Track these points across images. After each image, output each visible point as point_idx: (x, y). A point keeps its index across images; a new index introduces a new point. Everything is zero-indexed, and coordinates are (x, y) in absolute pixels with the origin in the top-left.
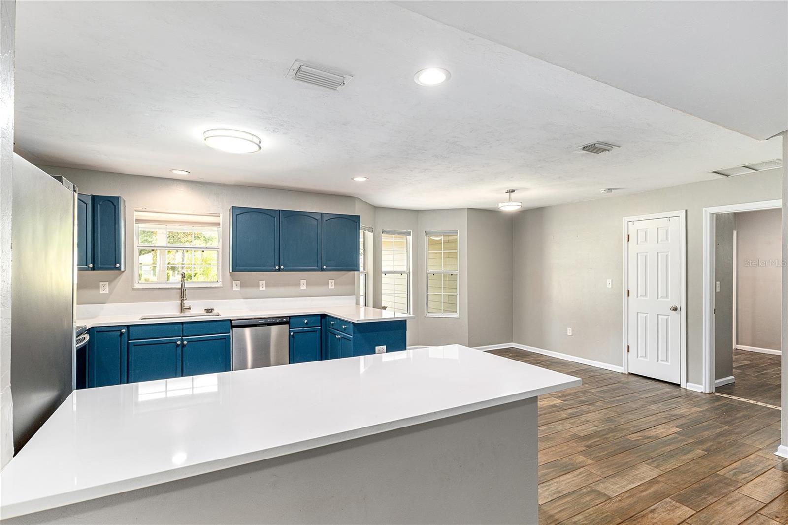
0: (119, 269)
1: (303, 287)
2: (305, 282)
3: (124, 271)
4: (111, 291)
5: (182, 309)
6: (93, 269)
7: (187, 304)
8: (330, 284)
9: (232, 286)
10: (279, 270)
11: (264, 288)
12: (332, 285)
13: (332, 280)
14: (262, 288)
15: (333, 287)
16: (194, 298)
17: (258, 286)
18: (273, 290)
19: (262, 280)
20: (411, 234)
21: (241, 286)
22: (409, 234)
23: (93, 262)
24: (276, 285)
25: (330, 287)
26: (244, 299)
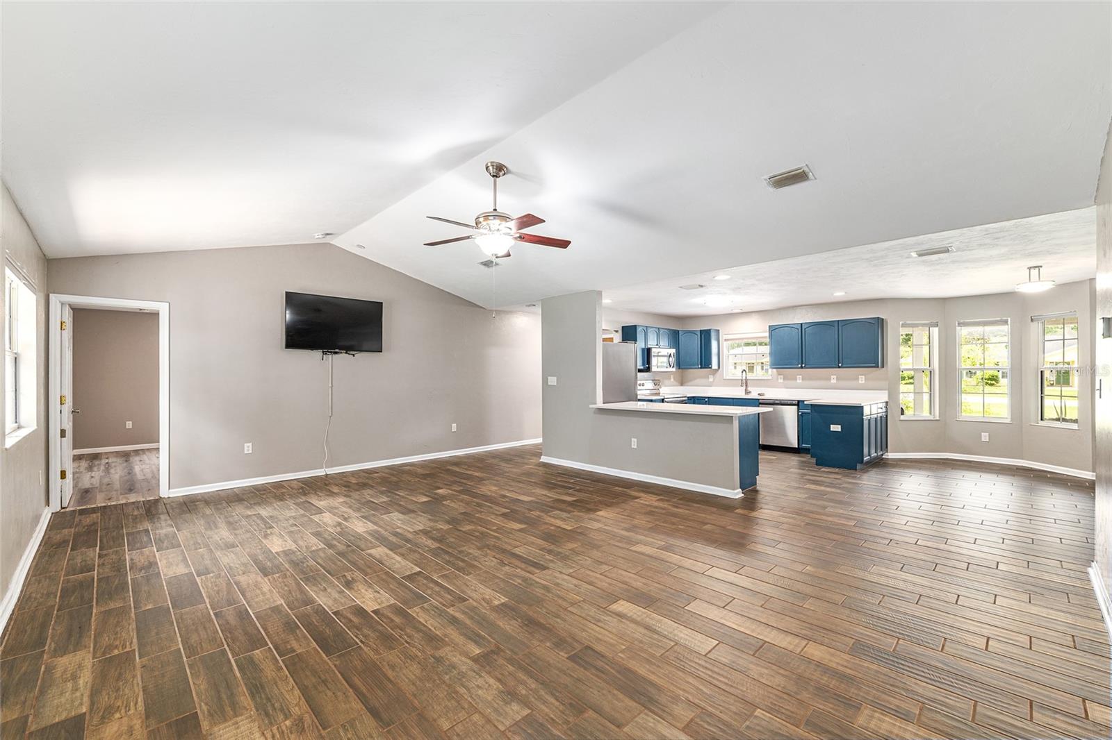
0: (711, 368)
1: (834, 381)
2: (835, 377)
3: (717, 370)
4: (714, 380)
5: (747, 392)
6: (701, 368)
7: (749, 389)
8: (860, 379)
9: (778, 379)
10: (802, 367)
11: (801, 381)
12: (862, 380)
13: (862, 376)
14: (799, 381)
15: (863, 382)
16: (754, 386)
17: (796, 380)
18: (807, 383)
19: (799, 375)
20: (1009, 323)
21: (784, 379)
22: (1006, 322)
23: (701, 365)
24: (810, 379)
25: (860, 382)
26: (787, 388)
